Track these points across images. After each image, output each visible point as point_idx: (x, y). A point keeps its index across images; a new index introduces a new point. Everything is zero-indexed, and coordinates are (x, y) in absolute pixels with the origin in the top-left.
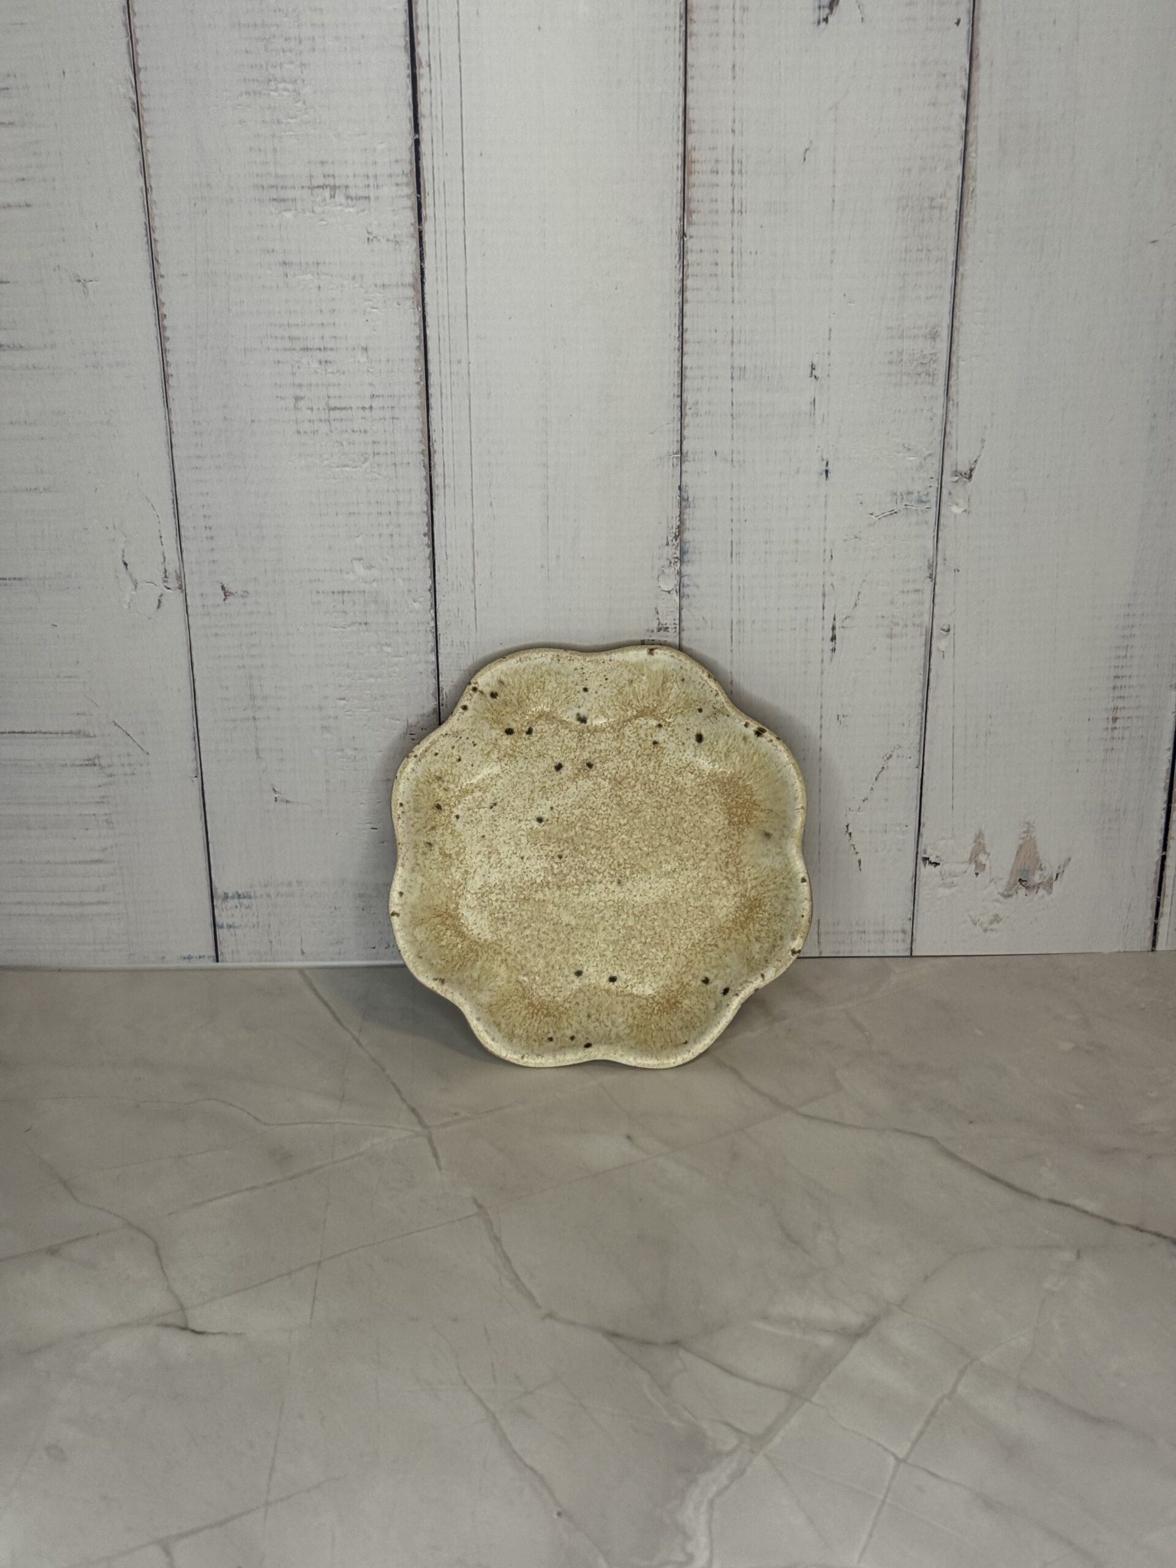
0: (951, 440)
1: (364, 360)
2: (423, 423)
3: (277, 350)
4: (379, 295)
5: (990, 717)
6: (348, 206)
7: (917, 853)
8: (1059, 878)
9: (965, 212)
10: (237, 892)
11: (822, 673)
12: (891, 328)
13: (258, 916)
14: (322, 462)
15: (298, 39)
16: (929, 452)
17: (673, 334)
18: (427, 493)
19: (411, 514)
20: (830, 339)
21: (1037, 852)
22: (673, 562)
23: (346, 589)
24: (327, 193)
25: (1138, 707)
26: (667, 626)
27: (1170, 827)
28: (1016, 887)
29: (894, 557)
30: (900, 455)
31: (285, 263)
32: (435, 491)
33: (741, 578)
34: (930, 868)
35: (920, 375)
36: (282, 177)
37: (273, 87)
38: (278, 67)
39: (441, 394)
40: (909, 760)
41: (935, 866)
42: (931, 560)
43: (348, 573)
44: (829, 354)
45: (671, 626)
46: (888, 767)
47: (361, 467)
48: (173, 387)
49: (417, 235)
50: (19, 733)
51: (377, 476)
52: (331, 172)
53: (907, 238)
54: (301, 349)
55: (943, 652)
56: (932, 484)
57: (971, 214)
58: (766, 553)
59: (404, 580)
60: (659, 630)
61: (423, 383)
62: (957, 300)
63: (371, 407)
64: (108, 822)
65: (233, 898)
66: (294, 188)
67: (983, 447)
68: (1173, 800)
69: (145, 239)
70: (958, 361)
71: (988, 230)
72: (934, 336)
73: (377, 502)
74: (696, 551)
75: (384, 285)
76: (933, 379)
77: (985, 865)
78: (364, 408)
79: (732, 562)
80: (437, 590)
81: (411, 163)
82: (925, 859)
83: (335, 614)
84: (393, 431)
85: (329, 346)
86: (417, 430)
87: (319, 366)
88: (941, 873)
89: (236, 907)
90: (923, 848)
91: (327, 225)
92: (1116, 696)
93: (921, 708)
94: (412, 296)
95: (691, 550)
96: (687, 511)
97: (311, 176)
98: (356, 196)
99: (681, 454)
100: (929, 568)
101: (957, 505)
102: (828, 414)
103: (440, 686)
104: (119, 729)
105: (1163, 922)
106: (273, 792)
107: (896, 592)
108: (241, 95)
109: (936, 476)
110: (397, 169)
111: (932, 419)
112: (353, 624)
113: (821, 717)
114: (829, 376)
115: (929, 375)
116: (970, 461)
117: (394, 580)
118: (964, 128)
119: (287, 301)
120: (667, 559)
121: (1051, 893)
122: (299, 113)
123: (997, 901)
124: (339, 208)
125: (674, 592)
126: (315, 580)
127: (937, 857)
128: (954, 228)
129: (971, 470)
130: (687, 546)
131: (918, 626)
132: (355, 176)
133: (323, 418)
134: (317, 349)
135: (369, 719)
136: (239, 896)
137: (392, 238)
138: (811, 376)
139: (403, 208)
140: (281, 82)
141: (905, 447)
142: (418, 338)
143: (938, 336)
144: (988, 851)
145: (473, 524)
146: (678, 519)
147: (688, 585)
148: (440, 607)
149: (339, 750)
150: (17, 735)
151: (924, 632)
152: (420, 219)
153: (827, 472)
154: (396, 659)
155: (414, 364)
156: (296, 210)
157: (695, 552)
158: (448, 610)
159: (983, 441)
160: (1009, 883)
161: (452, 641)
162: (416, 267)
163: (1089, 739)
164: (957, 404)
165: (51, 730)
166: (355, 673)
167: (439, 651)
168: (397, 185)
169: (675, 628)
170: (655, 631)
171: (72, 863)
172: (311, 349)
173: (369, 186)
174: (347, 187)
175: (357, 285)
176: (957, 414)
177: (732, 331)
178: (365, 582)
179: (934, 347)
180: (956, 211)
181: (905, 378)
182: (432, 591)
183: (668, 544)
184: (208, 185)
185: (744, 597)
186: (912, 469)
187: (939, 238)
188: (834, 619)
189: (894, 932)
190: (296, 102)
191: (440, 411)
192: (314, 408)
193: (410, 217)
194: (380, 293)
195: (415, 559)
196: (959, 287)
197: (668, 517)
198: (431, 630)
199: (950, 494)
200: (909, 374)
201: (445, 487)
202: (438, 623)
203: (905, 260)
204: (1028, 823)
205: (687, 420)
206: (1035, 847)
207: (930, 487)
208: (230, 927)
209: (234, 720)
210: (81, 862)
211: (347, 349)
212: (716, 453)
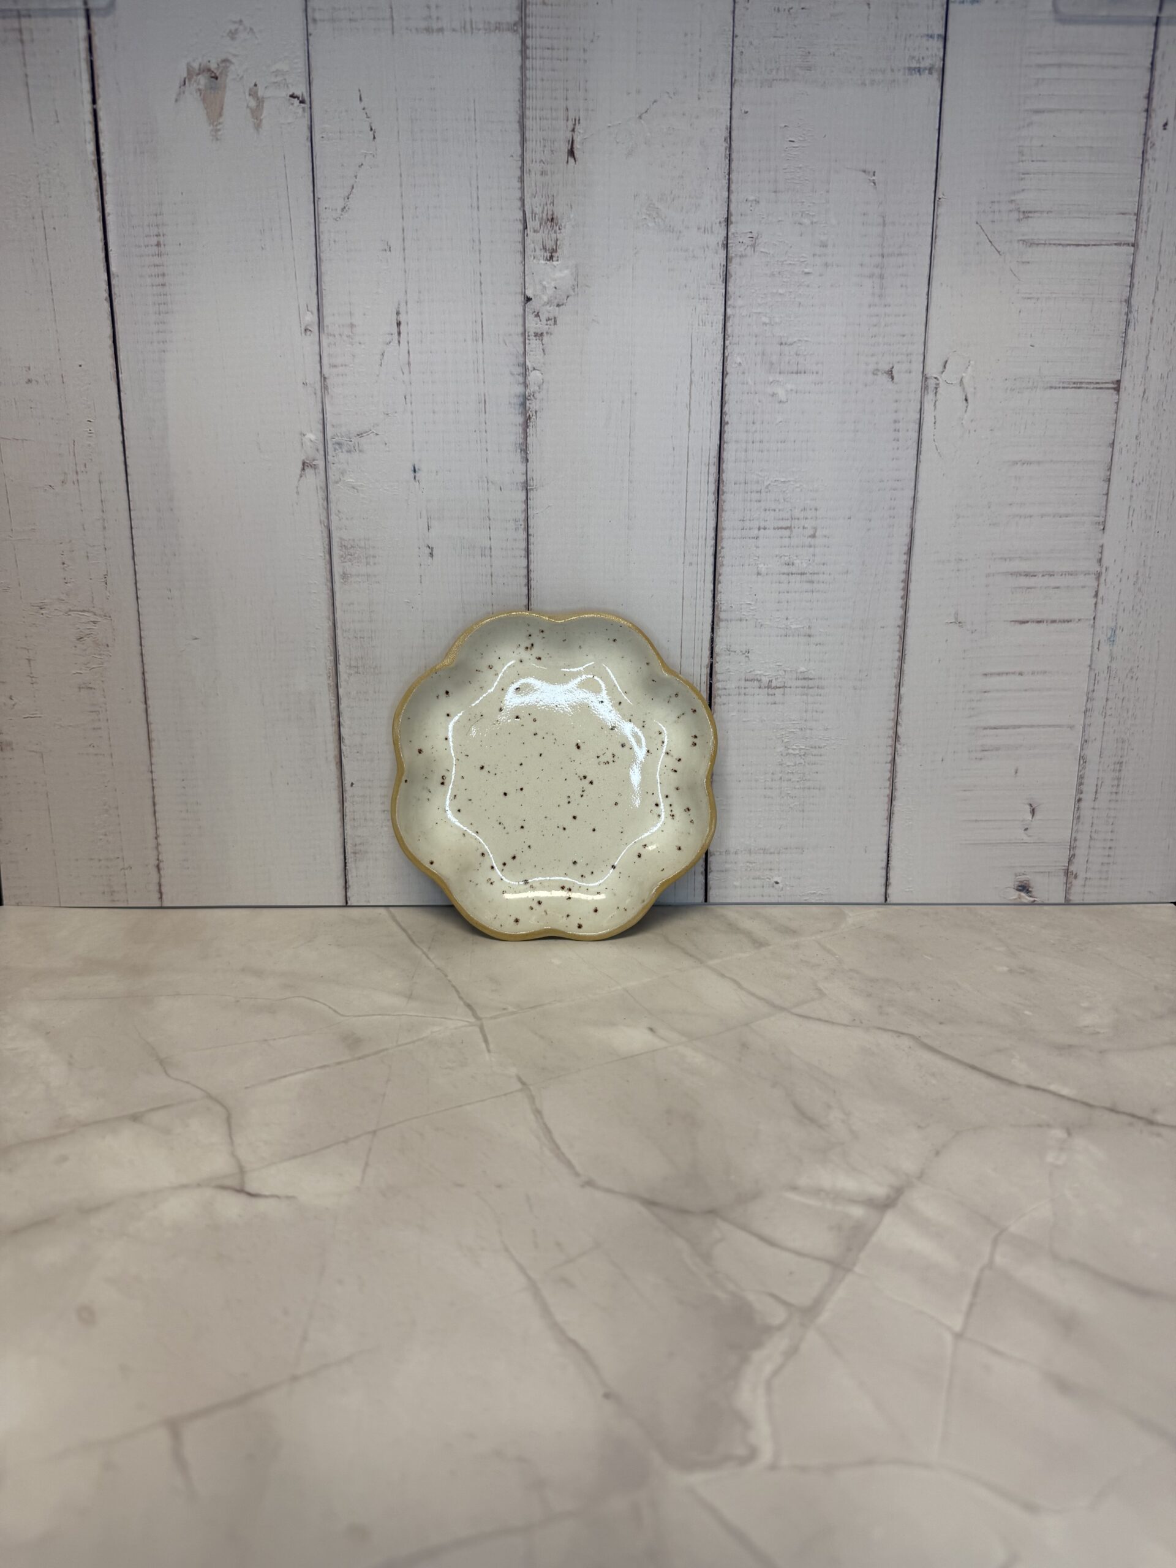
0: (321, 494)
1: (760, 566)
2: (721, 518)
3: (824, 573)
4: (745, 613)
5: (262, 248)
6: (760, 675)
7: (311, 108)
8: (183, 80)
9: (333, 664)
10: (920, 74)
11: (406, 292)
12: (376, 582)
13: (905, 47)
14: (801, 485)
15: (783, 779)
16: (338, 485)
17: (535, 581)
18: (723, 459)
19: (737, 442)
20: (421, 576)
21: (206, 108)
22: (532, 396)
23: (795, 376)
24: (774, 684)
25: (141, 256)
26: (534, 338)
27: (94, 134)
28: (220, 70)
29: (355, 396)
30: (359, 484)
31: (809, 636)
32: (716, 460)
33: (476, 382)
34: (298, 93)
35: (352, 547)
36: (804, 695)
37: (802, 751)
38: (797, 763)
39: (706, 539)
40: (327, 206)
41: (293, 94)
42: (326, 392)
43: (792, 390)
44: (421, 565)
45: (532, 337)
46: (344, 199)
47: (772, 481)
48: (905, 545)
49: (714, 655)
50: (1081, 245)
51: (760, 474)
52: (770, 697)
53: (372, 647)
54: (806, 574)
55: (308, 310)
56: (333, 458)
57: (328, 663)
58: (458, 403)
59: (747, 383)
60: (542, 334)
61: (719, 548)
62: (330, 600)
63: (759, 529)
64: (1021, 153)
65: (925, 69)
66: (796, 687)
67: (297, 487)
68: (96, 162)
69: (906, 652)
70: (325, 556)
71: (316, 650)
72: (345, 576)
73: (762, 451)
74: (513, 406)
75: (741, 620)
76: (341, 543)
77: (250, 95)
78: (765, 529)
79: (485, 395)
80: (721, 374)
81: (715, 702)
82: (302, 102)
83: (805, 353)
84: (744, 509)
85: (783, 577)
86: (726, 511)
87: (795, 562)
88: (287, 86)
89: (923, 58)
90: (306, 114)
91: (777, 662)
92: (162, 267)
93: (322, 258)
94: (721, 613)
95: (517, 407)
96: (521, 441)
97: (783, 694)
98: (754, 680)
99: (527, 489)
100: (327, 386)
101: (311, 441)
102: (417, 519)
103: (724, 284)
104: (997, 247)
105: (82, 32)
106: (876, 181)
107: (351, 365)
108: (825, 746)
109: (330, 465)
110: (724, 699)
111: (339, 511)
112: (791, 344)
113: (404, 250)
114: (419, 548)
115: (345, 546)
116: (306, 477)
117: (755, 384)
118: (341, 719)
119: (811, 609)
120: (536, 399)
121: (188, 65)
122: (787, 735)
123: (235, 56)
124: (767, 674)
125: (530, 369)
126: (818, 384)
127: (292, 104)
128: (340, 653)
129: (303, 469)
130: (521, 410)
131: (331, 335)
132: (754, 695)
133: (796, 521)
134: (794, 574)
135: (787, 252)
136: (919, 70)
137: (732, 653)
138: (432, 548)
139: (722, 673)
140: (798, 754)
141: (357, 489)
142: (720, 582)
143: (341, 575)
144: (248, 111)
145: (689, 432)
146: (528, 434)
147: (519, 375)
148: (719, 358)
149: (815, 223)
150: (1084, 243)
151: (325, 329)
152: (711, 666)
153: (415, 471)
154: (759, 310)
155: (724, 563)
156: (797, 673)
157: (514, 404)
158: (713, 355)
159: (298, 493)
160: (227, 75)
161: (712, 326)
162: (717, 634)
163: (177, 224)
164: (321, 523)
165: (1054, 248)
166: (795, 298)
167: (723, 317)
168: (725, 689)
169: (529, 336)
170: (545, 334)
171: (1059, 110)
172: (799, 574)
173: (745, 688)
174: (760, 688)
175: (760, 621)
176: (320, 515)
177: (492, 584)
178: (778, 381)
179: (344, 567)
180: (339, 664)
181: (362, 544)
182: (725, 373)
183: (536, 412)
184: (855, 689)
185: (474, 363)
186: (349, 471)
187: (350, 645)
188: (399, 342)
189: (324, 21)
190: (787, 742)
191: (708, 524)
192: (801, 530)
193: (717, 668)
194: (744, 615)
195: (737, 402)
196: (331, 611)
197: (536, 436)
198: (729, 337)
199: (317, 450)
200: (360, 548)
201: (709, 465)
202: (722, 343)
203: (372, 632)
204: (217, 139)
205: (523, 516)
206: (207, 113)
207: (334, 456)
208: (931, 36)
209: (900, 255)
210: (1051, 111)
211: (772, 574)
212: (501, 489)
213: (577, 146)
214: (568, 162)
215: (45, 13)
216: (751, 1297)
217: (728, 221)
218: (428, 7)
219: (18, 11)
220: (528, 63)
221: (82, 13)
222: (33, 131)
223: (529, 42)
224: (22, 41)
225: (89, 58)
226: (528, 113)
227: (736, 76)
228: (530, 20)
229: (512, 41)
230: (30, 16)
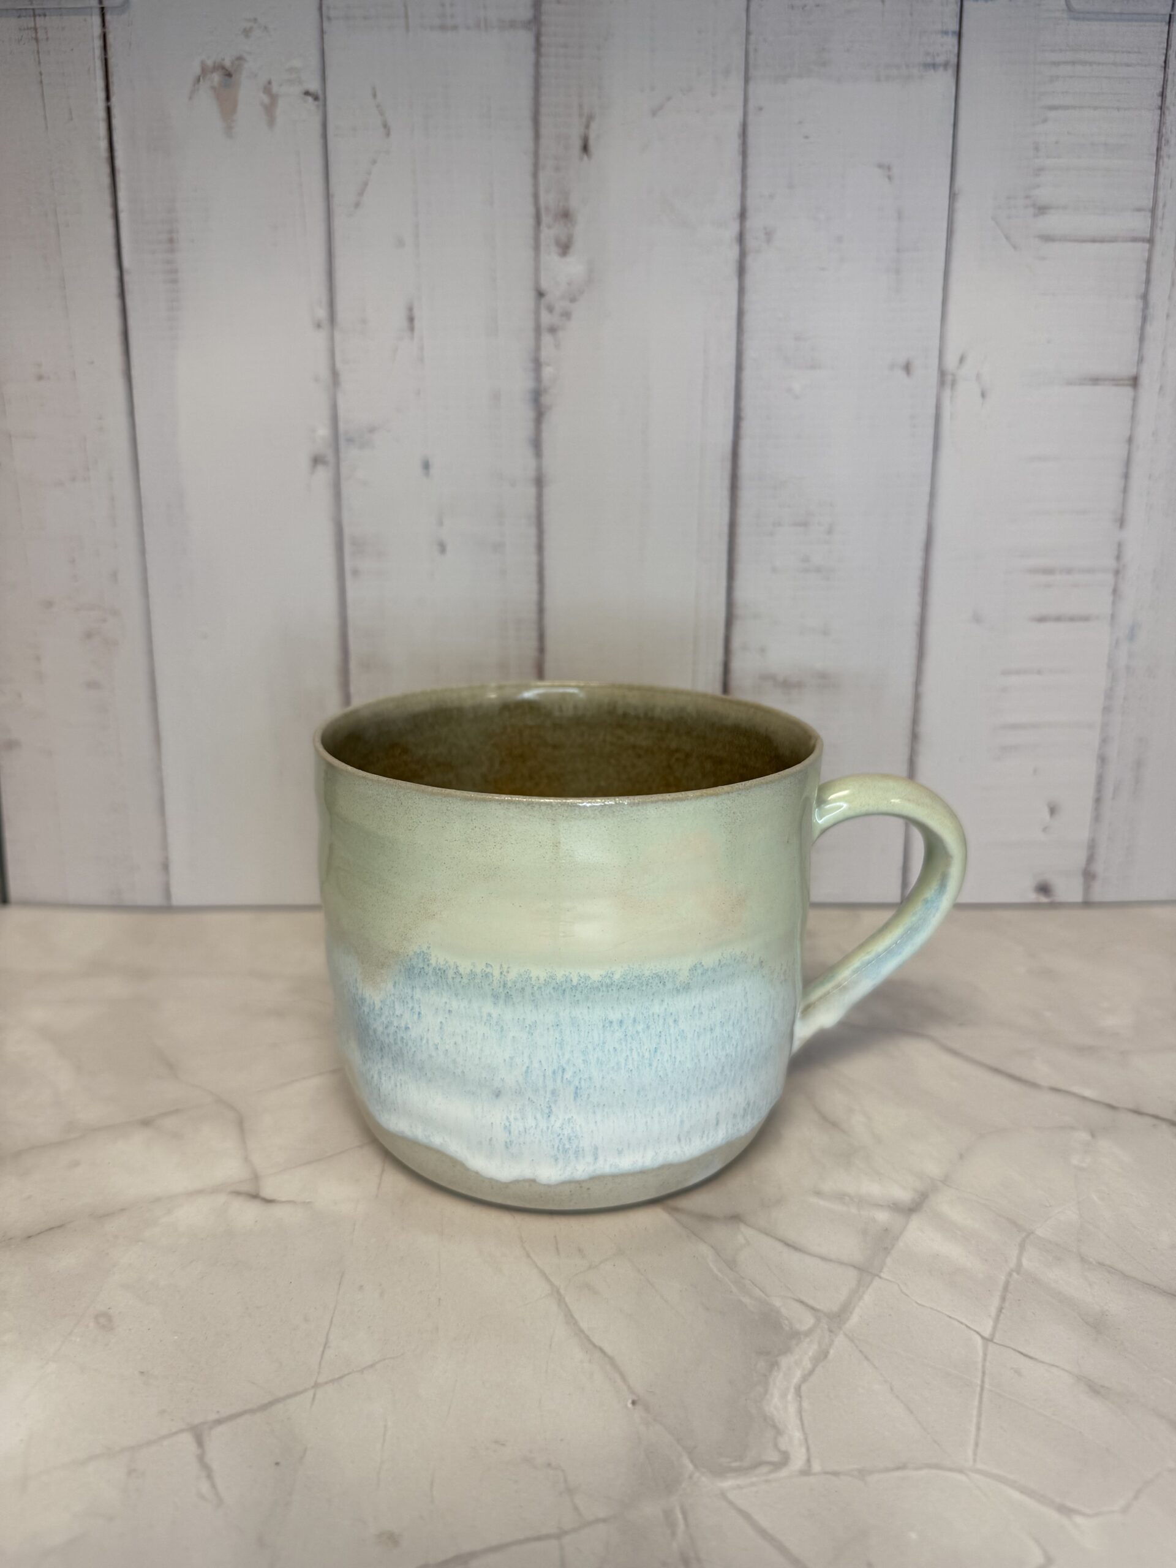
0: (332, 491)
1: (775, 562)
2: (736, 514)
3: (840, 570)
4: (760, 611)
5: (275, 245)
7: (325, 105)
8: (197, 77)
9: (343, 664)
10: (935, 70)
11: (419, 287)
12: (388, 579)
13: (920, 43)
16: (349, 482)
17: (548, 578)
18: (738, 454)
19: (752, 437)
21: (219, 105)
22: (544, 391)
23: (809, 370)
25: (153, 252)
26: (548, 332)
27: (107, 132)
28: (234, 68)
30: (370, 479)
31: (826, 633)
32: (731, 458)
33: (489, 377)
34: (312, 90)
35: (363, 543)
36: (819, 693)
39: (720, 535)
40: (339, 203)
41: (308, 91)
42: (337, 388)
43: (807, 385)
44: (432, 561)
45: (545, 332)
46: (357, 195)
47: (787, 477)
48: (923, 541)
51: (775, 469)
54: (822, 570)
55: (320, 306)
56: (344, 454)
58: (470, 398)
59: (762, 378)
60: (556, 329)
61: (734, 544)
63: (774, 525)
64: (1036, 149)
65: (940, 64)
66: (813, 686)
67: (307, 486)
68: (108, 159)
69: (924, 650)
70: (335, 553)
72: (355, 573)
73: (777, 447)
74: (525, 401)
75: (756, 618)
76: (352, 541)
77: (264, 92)
78: (780, 525)
79: (498, 390)
80: (736, 369)
82: (316, 98)
83: (820, 348)
84: (759, 505)
85: (800, 573)
86: (742, 508)
87: (810, 558)
88: (301, 83)
89: (938, 54)
90: (320, 111)
92: (173, 263)
93: (334, 254)
95: (530, 402)
96: (534, 436)
99: (539, 485)
100: (339, 382)
101: (323, 437)
102: (429, 515)
103: (739, 280)
104: (1013, 242)
105: (97, 31)
106: (892, 176)
107: (364, 361)
109: (341, 461)
111: (350, 508)
112: (806, 339)
113: (417, 245)
114: (431, 545)
115: (356, 543)
116: (317, 474)
117: (770, 379)
119: (827, 607)
120: (549, 394)
121: (203, 63)
123: (249, 53)
124: (782, 672)
125: (544, 364)
126: (834, 379)
127: (306, 101)
129: (314, 465)
130: (533, 406)
131: (343, 330)
133: (812, 517)
134: (810, 570)
135: (802, 247)
136: (934, 66)
137: (747, 651)
138: (444, 544)
139: (738, 672)
141: (369, 485)
142: (734, 579)
143: (351, 572)
144: (262, 107)
145: (703, 427)
146: (541, 430)
147: (532, 370)
148: (734, 354)
149: (830, 218)
151: (337, 323)
152: (726, 664)
153: (427, 467)
154: (774, 305)
155: (738, 559)
156: (812, 671)
157: (527, 399)
158: (728, 350)
159: (309, 490)
160: (241, 73)
161: (726, 322)
162: (732, 632)
163: (190, 221)
164: (331, 521)
169: (542, 331)
170: (559, 328)
172: (814, 571)
175: (774, 618)
176: (331, 512)
178: (793, 376)
180: (349, 663)
181: (374, 541)
182: (740, 369)
183: (549, 407)
184: (873, 687)
185: (486, 358)
186: (362, 467)
187: (360, 643)
188: (412, 338)
189: (339, 18)
191: (722, 520)
192: (816, 526)
194: (758, 612)
195: (751, 397)
197: (549, 433)
198: (744, 332)
199: (329, 446)
200: (372, 544)
201: (724, 462)
202: (737, 338)
203: (383, 629)
204: (231, 137)
205: (535, 512)
206: (221, 111)
207: (345, 452)
208: (946, 32)
209: (916, 249)
210: (1065, 108)
211: (788, 571)
212: (513, 484)
213: (592, 143)
214: (581, 159)
215: (60, 11)
216: (777, 1303)
217: (743, 215)
218: (443, 5)
219: (33, 9)
220: (543, 60)
221: (97, 12)
222: (47, 128)
223: (544, 39)
224: (37, 40)
225: (103, 55)
226: (543, 110)
227: (752, 72)
228: (544, 18)
229: (526, 38)
230: (45, 15)
